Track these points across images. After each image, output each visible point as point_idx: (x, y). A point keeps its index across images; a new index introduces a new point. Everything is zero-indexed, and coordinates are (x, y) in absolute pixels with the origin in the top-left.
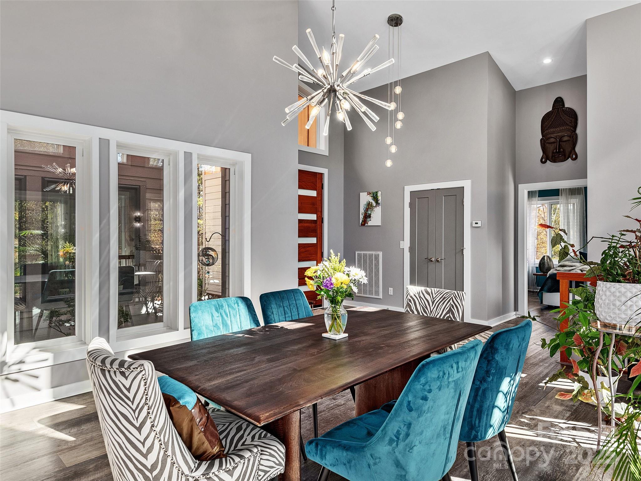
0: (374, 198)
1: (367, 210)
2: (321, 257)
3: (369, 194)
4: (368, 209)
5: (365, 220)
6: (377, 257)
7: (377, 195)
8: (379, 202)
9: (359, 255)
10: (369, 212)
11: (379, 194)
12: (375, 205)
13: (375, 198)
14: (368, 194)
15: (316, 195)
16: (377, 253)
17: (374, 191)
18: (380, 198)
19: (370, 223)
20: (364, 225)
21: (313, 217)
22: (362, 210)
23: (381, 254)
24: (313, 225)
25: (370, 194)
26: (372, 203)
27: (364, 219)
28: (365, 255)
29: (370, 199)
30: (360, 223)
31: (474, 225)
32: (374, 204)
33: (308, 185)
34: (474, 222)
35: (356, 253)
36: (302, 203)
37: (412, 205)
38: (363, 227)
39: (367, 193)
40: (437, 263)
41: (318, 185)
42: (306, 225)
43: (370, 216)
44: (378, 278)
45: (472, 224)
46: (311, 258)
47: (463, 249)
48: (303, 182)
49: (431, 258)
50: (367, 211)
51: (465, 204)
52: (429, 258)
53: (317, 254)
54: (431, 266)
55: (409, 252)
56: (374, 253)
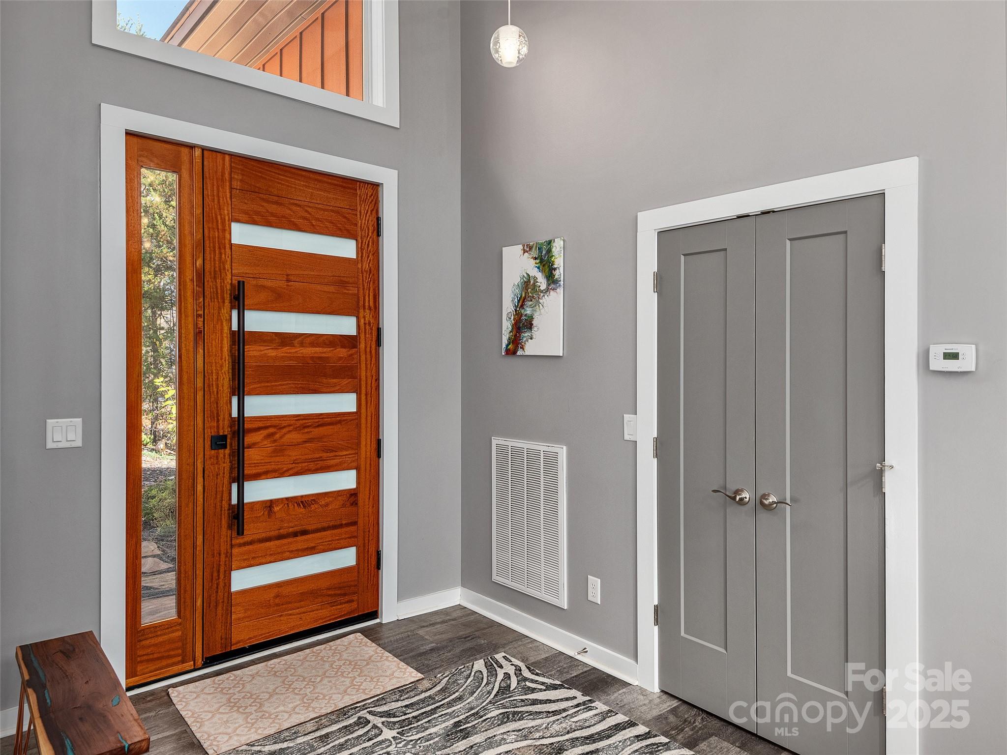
0: (542, 261)
1: (521, 303)
2: (374, 455)
3: (527, 249)
4: (523, 301)
5: (515, 336)
6: (551, 461)
7: (549, 251)
8: (557, 274)
9: (501, 449)
10: (528, 311)
11: (557, 247)
12: (543, 287)
13: (546, 263)
14: (525, 251)
15: (353, 255)
16: (550, 449)
17: (542, 239)
18: (559, 261)
19: (531, 348)
20: (514, 353)
21: (346, 326)
22: (508, 306)
23: (563, 452)
24: (342, 352)
25: (531, 248)
26: (535, 278)
27: (514, 332)
28: (516, 452)
29: (529, 266)
30: (504, 346)
31: (938, 363)
32: (542, 283)
33: (317, 219)
34: (937, 351)
35: (495, 441)
36: (292, 278)
37: (661, 282)
38: (511, 360)
39: (521, 247)
40: (763, 515)
41: (364, 221)
42: (309, 351)
43: (529, 325)
44: (556, 533)
45: (924, 358)
46: (332, 462)
47: (881, 472)
48: (294, 208)
49: (737, 492)
50: (522, 306)
51: (888, 267)
52: (732, 487)
53: (357, 446)
54: (739, 520)
55: (656, 455)
56: (542, 448)
